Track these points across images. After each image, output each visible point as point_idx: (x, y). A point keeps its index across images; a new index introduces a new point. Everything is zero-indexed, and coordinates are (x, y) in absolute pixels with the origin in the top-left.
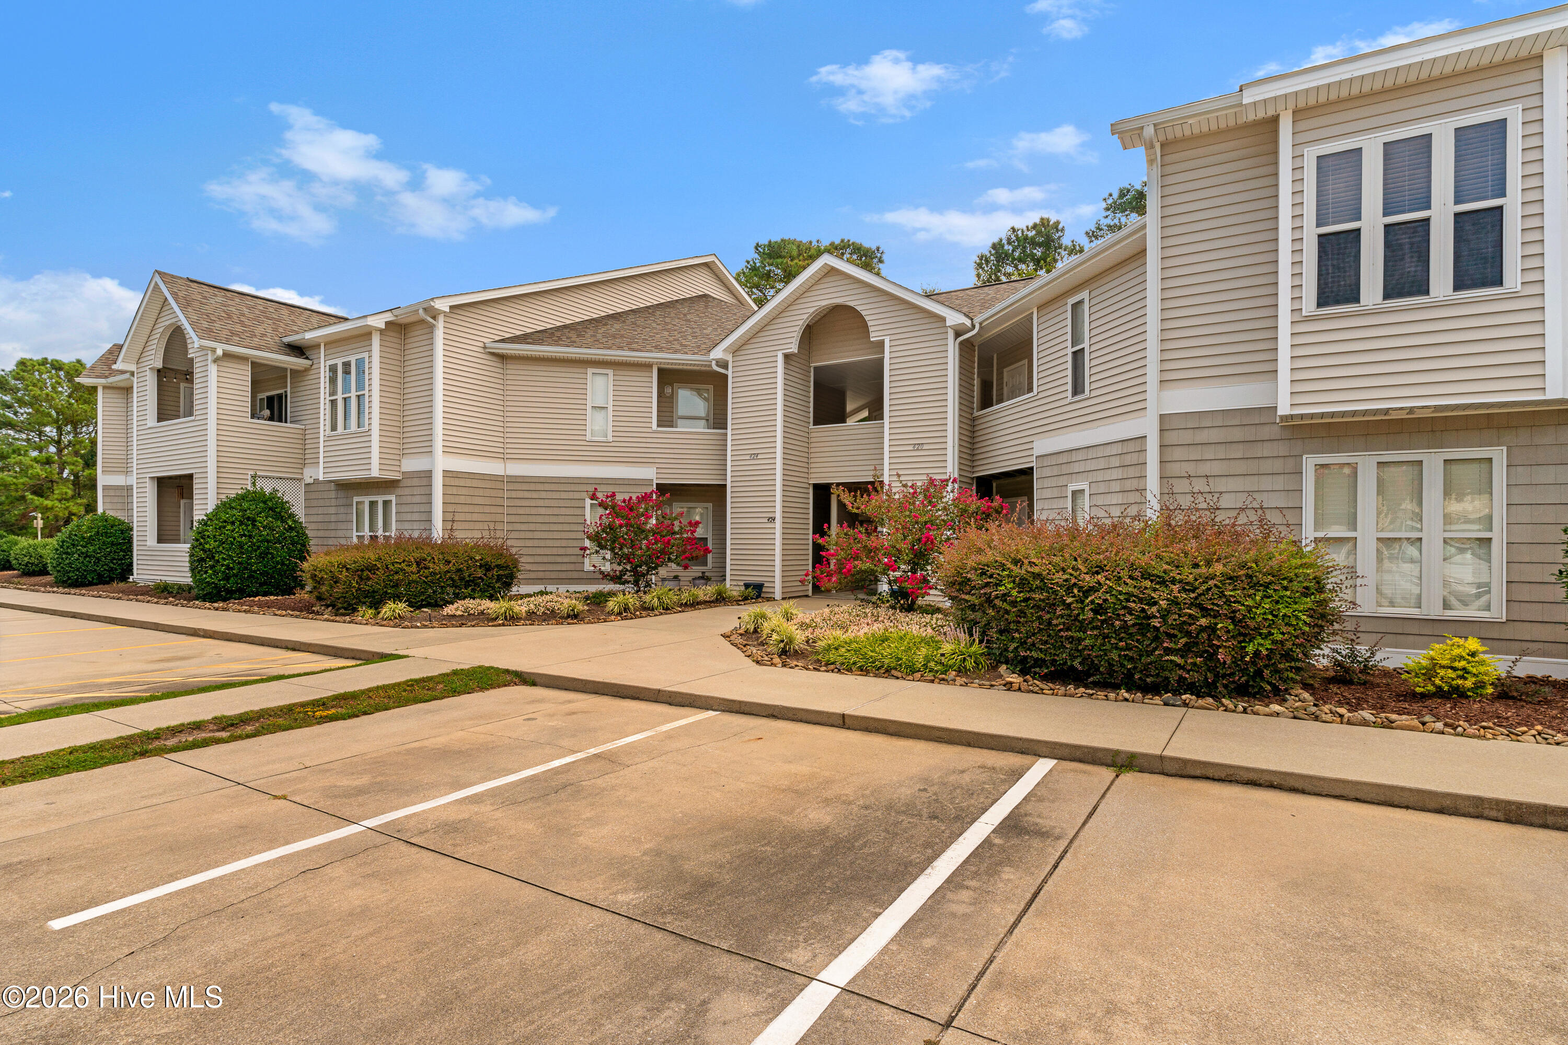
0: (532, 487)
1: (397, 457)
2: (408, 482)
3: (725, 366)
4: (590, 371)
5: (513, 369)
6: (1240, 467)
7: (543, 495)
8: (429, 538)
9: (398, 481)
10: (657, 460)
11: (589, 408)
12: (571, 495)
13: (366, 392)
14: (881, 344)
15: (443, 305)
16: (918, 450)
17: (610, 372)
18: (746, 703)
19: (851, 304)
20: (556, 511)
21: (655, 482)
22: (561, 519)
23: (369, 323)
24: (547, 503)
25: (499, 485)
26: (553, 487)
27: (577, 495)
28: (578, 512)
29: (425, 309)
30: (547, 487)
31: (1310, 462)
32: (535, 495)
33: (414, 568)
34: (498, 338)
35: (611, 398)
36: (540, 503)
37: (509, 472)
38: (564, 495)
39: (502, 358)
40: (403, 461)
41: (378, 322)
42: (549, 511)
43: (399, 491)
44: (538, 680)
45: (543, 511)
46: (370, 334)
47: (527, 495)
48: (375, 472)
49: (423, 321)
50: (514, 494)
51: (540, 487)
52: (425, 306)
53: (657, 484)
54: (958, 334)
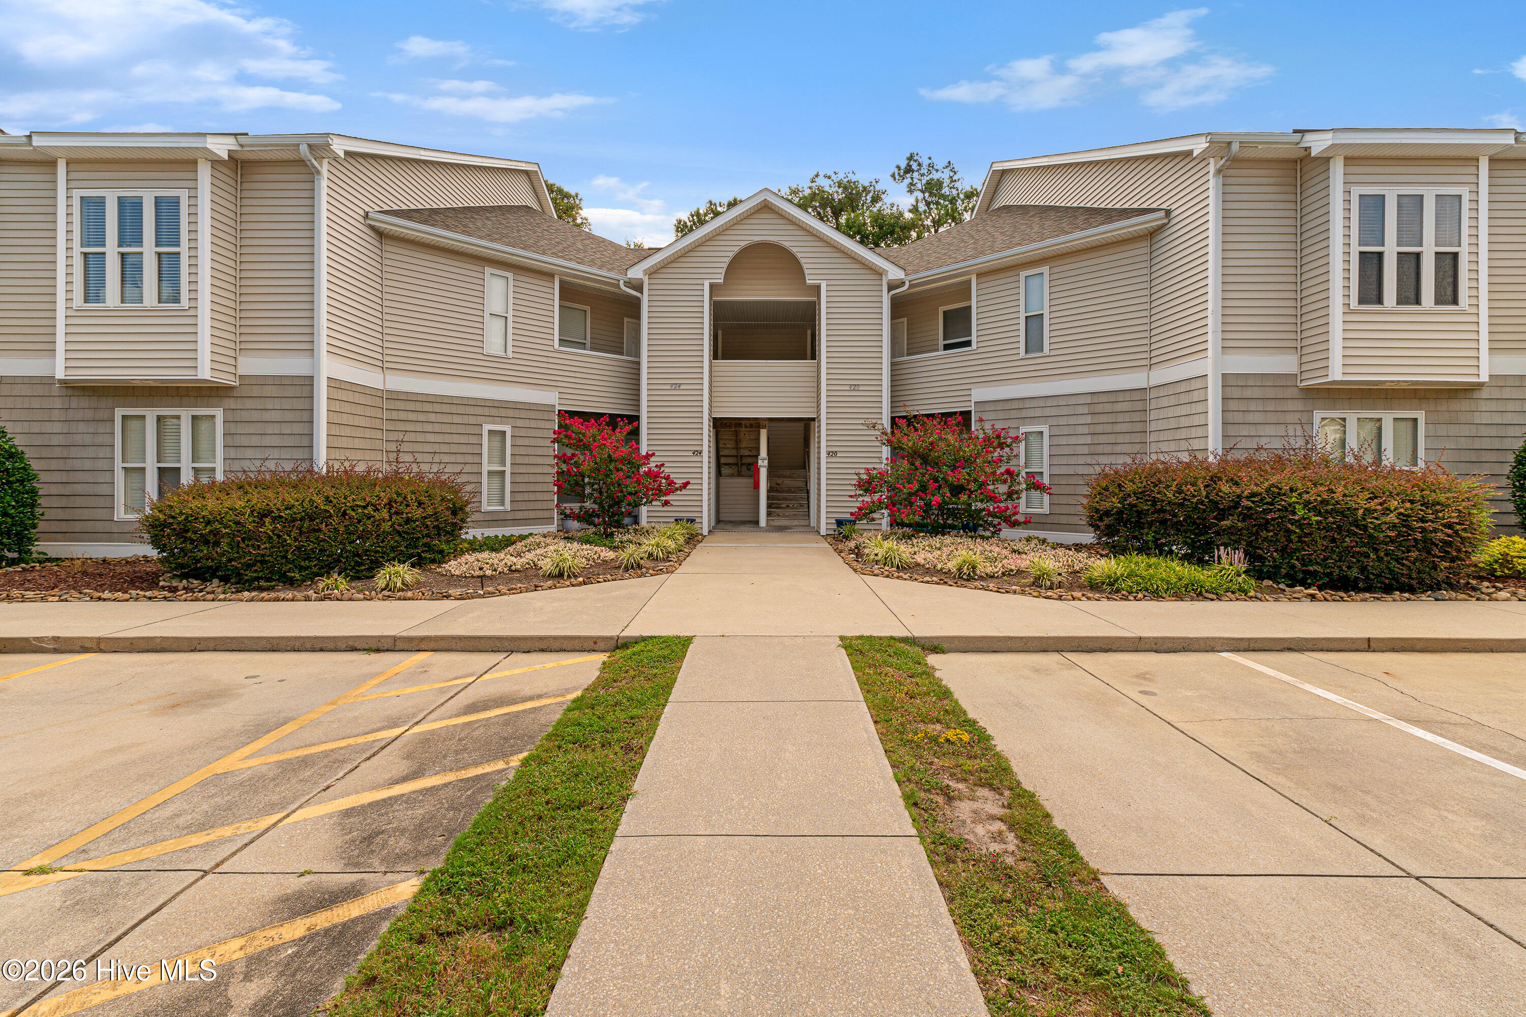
0: (418, 406)
1: (232, 353)
2: (246, 391)
3: (639, 288)
4: (488, 270)
5: (393, 251)
6: (1272, 418)
7: (432, 417)
8: (310, 471)
9: (231, 388)
10: (559, 384)
11: (486, 315)
12: (465, 420)
13: (184, 249)
14: (818, 287)
15: (339, 147)
16: (854, 390)
17: (510, 275)
18: (1256, 640)
19: (787, 244)
20: (448, 438)
21: (557, 408)
22: (454, 449)
23: (209, 146)
24: (437, 428)
25: (378, 402)
26: (445, 408)
27: (473, 420)
28: (474, 440)
29: (310, 146)
30: (437, 408)
31: (1318, 415)
32: (421, 417)
33: (385, 513)
34: (386, 208)
35: (511, 307)
36: (428, 427)
37: (390, 386)
38: (457, 419)
39: (381, 235)
40: (241, 359)
41: (221, 148)
42: (439, 438)
43: (231, 403)
44: (945, 646)
45: (431, 438)
46: (195, 162)
47: (412, 416)
48: (205, 372)
49: (301, 162)
50: (395, 415)
51: (428, 407)
52: (313, 141)
53: (559, 411)
54: (891, 288)
